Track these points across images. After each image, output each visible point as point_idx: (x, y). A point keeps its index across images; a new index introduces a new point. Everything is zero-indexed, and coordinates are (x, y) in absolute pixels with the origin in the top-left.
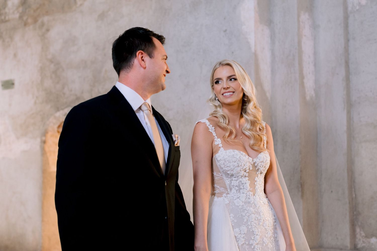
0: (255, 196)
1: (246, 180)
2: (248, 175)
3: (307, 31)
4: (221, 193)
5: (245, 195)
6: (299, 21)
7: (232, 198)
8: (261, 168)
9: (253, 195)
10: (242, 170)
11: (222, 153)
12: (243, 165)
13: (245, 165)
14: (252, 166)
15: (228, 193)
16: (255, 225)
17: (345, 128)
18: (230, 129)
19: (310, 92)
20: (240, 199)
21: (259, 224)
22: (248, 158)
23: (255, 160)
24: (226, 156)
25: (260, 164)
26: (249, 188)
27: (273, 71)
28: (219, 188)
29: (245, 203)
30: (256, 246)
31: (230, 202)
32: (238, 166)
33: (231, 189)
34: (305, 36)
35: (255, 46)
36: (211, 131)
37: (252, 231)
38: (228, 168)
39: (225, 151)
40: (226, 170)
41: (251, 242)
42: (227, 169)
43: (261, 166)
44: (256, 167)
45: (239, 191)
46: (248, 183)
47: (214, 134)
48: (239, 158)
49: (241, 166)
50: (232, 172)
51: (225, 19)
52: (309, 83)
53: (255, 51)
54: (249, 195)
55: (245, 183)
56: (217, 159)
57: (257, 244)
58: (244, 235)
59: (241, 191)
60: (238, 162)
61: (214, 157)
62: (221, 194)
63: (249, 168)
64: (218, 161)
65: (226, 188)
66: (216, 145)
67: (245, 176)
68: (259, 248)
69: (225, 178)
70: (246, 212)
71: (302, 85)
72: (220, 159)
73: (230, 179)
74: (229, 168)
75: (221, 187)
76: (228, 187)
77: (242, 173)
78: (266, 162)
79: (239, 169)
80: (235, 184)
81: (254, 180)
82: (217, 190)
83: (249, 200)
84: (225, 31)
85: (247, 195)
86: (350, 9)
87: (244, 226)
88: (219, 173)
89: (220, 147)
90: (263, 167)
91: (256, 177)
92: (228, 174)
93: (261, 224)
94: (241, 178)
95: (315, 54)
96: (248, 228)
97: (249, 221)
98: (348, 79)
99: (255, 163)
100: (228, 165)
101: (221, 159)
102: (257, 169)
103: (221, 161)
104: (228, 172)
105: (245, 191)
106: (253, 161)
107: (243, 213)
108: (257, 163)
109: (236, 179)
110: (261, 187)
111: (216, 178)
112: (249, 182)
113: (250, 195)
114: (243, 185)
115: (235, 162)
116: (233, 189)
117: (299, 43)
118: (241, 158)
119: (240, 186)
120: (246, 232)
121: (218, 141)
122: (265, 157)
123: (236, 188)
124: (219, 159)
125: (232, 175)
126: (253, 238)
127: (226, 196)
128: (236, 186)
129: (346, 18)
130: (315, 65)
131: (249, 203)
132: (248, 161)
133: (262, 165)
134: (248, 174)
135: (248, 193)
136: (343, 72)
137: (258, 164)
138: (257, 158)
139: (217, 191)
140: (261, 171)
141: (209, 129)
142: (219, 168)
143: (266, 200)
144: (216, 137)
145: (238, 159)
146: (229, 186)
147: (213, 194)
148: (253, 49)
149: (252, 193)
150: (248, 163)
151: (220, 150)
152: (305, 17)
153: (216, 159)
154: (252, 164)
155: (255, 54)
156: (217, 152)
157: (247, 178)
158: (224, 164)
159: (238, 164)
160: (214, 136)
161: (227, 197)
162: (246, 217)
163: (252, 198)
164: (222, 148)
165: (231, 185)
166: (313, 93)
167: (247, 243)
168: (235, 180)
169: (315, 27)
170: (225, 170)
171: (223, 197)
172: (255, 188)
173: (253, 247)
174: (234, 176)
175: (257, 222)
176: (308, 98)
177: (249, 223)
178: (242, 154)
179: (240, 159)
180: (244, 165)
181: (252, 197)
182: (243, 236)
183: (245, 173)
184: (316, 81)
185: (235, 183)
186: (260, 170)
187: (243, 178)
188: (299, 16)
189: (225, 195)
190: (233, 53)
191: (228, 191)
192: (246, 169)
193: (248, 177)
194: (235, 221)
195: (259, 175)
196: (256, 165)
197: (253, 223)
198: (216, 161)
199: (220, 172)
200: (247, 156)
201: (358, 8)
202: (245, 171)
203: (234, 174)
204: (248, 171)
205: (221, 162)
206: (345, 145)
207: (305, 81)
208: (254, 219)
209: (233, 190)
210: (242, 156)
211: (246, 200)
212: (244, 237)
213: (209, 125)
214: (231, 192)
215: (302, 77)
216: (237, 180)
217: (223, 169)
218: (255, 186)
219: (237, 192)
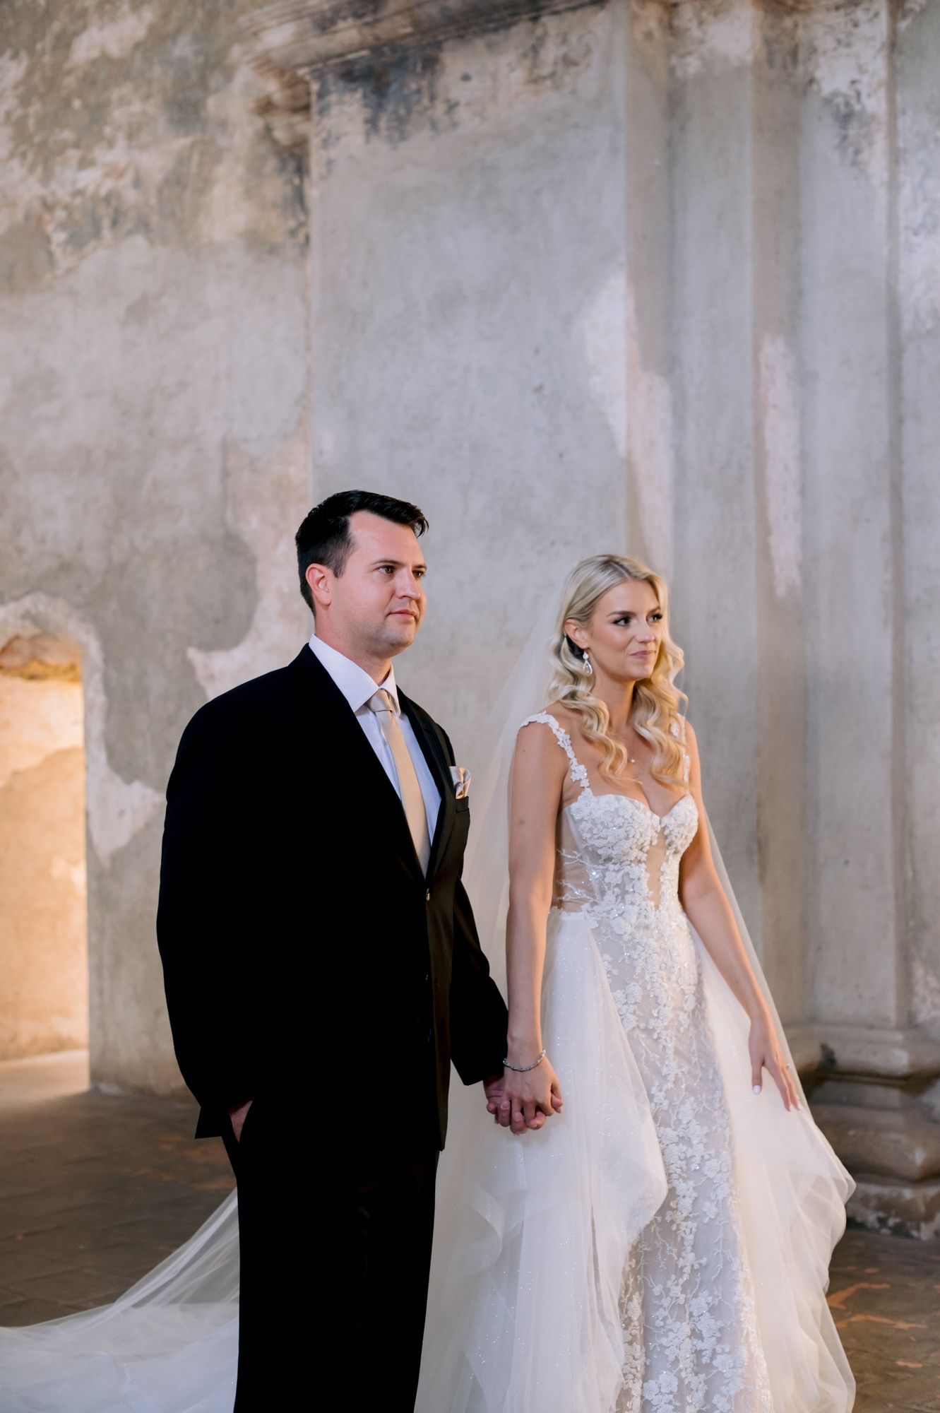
0: (660, 911)
1: (640, 871)
2: (647, 858)
3: (779, 392)
4: (577, 901)
5: (636, 908)
6: (756, 364)
7: (605, 914)
8: (676, 841)
9: (654, 909)
10: (634, 847)
11: (586, 801)
12: (638, 836)
13: (644, 836)
14: (657, 836)
15: (594, 902)
16: (660, 980)
17: (887, 680)
18: (617, 749)
19: (787, 573)
20: (624, 919)
21: (669, 979)
22: (651, 818)
23: (666, 820)
24: (599, 811)
25: (676, 830)
26: (646, 890)
27: (680, 513)
28: (571, 890)
29: (637, 927)
30: (663, 1031)
31: (600, 925)
32: (627, 838)
33: (603, 893)
34: (775, 406)
35: (629, 437)
36: (562, 745)
37: (654, 996)
38: (601, 840)
39: (594, 799)
40: (594, 845)
41: (652, 1023)
42: (597, 843)
43: (679, 836)
44: (666, 837)
45: (623, 898)
46: (645, 877)
47: (570, 754)
48: (631, 817)
49: (633, 837)
50: (610, 851)
51: (537, 352)
52: (785, 546)
53: (629, 452)
54: (645, 909)
55: (637, 878)
56: (572, 816)
57: (666, 1028)
58: (636, 1006)
59: (628, 898)
60: (628, 829)
61: (566, 810)
62: (578, 903)
63: (651, 842)
64: (575, 822)
65: (590, 891)
66: (574, 781)
67: (640, 862)
68: (671, 1038)
69: (588, 863)
70: (639, 948)
71: (765, 553)
72: (580, 818)
73: (601, 867)
74: (605, 842)
75: (578, 886)
76: (596, 887)
77: (635, 853)
78: (689, 825)
79: (627, 844)
80: (614, 882)
81: (659, 869)
82: (567, 895)
83: (647, 922)
84: (539, 389)
85: (640, 909)
86: (906, 326)
87: (636, 984)
88: (576, 852)
89: (583, 787)
90: (682, 837)
91: (664, 863)
92: (600, 856)
93: (674, 978)
94: (629, 865)
95: (804, 457)
96: (645, 989)
97: (647, 972)
98: (897, 537)
99: (664, 829)
100: (602, 835)
101: (583, 818)
102: (667, 842)
103: (584, 823)
104: (600, 852)
105: (637, 899)
106: (660, 823)
107: (633, 952)
108: (668, 828)
109: (617, 867)
110: (672, 887)
111: (568, 863)
112: (648, 875)
113: (649, 909)
114: (634, 882)
115: (620, 827)
116: (609, 893)
117: (758, 428)
118: (635, 818)
119: (625, 885)
120: (639, 999)
121: (579, 772)
122: (688, 813)
123: (617, 890)
124: (577, 817)
125: (609, 859)
126: (656, 1015)
127: (590, 909)
128: (617, 886)
129: (896, 354)
130: (802, 493)
131: (647, 927)
132: (650, 824)
133: (681, 833)
134: (646, 855)
135: (644, 904)
136: (882, 517)
137: (670, 831)
138: (671, 816)
139: (568, 897)
140: (676, 848)
141: (558, 740)
142: (577, 841)
143: (681, 919)
144: (574, 761)
145: (627, 819)
146: (599, 884)
147: (558, 903)
148: (622, 449)
149: (653, 903)
150: (649, 830)
151: (583, 794)
152: (773, 349)
153: (569, 817)
154: (659, 831)
155: (629, 464)
156: (573, 798)
157: (643, 866)
158: (591, 830)
159: (626, 832)
160: (570, 759)
161: (593, 911)
162: (640, 961)
163: (652, 915)
164: (588, 790)
165: (604, 882)
166: (795, 575)
167: (642, 1026)
168: (614, 871)
169: (803, 378)
170: (592, 845)
171: (581, 911)
172: (659, 890)
173: (655, 1036)
174: (613, 861)
175: (664, 973)
176: (781, 591)
177: (647, 977)
178: (638, 808)
179: (634, 820)
180: (641, 836)
181: (653, 913)
182: (632, 1008)
183: (641, 853)
184: (806, 541)
185: (613, 877)
186: (674, 846)
187: (633, 865)
188: (757, 349)
189: (586, 906)
190: (561, 456)
191: (594, 897)
192: (645, 845)
193: (645, 862)
194: (615, 972)
195: (671, 858)
196: (666, 832)
197: (655, 975)
198: (571, 821)
199: (576, 848)
200: (649, 813)
201: (929, 325)
202: (641, 850)
203: (614, 857)
204: (647, 848)
205: (583, 825)
206: (887, 730)
207: (774, 540)
208: (658, 967)
209: (610, 896)
210: (636, 811)
211: (639, 920)
212: (635, 1011)
213: (558, 730)
214: (603, 900)
215: (764, 529)
216: (619, 870)
217: (587, 842)
218: (660, 887)
219: (616, 901)
